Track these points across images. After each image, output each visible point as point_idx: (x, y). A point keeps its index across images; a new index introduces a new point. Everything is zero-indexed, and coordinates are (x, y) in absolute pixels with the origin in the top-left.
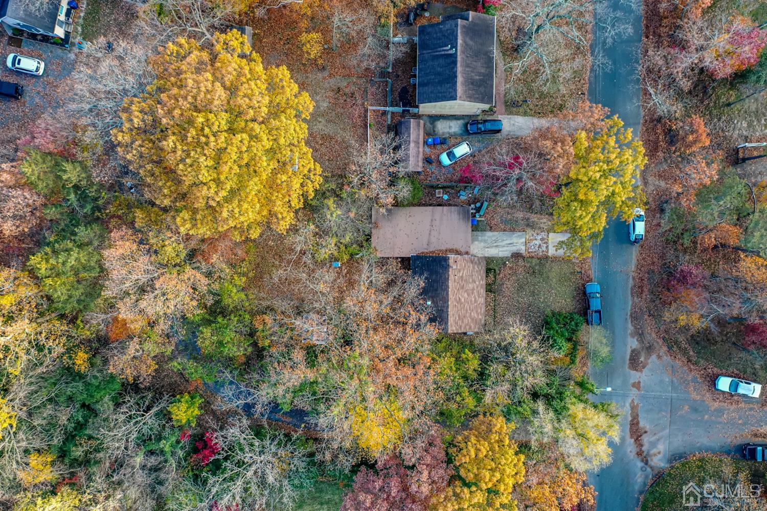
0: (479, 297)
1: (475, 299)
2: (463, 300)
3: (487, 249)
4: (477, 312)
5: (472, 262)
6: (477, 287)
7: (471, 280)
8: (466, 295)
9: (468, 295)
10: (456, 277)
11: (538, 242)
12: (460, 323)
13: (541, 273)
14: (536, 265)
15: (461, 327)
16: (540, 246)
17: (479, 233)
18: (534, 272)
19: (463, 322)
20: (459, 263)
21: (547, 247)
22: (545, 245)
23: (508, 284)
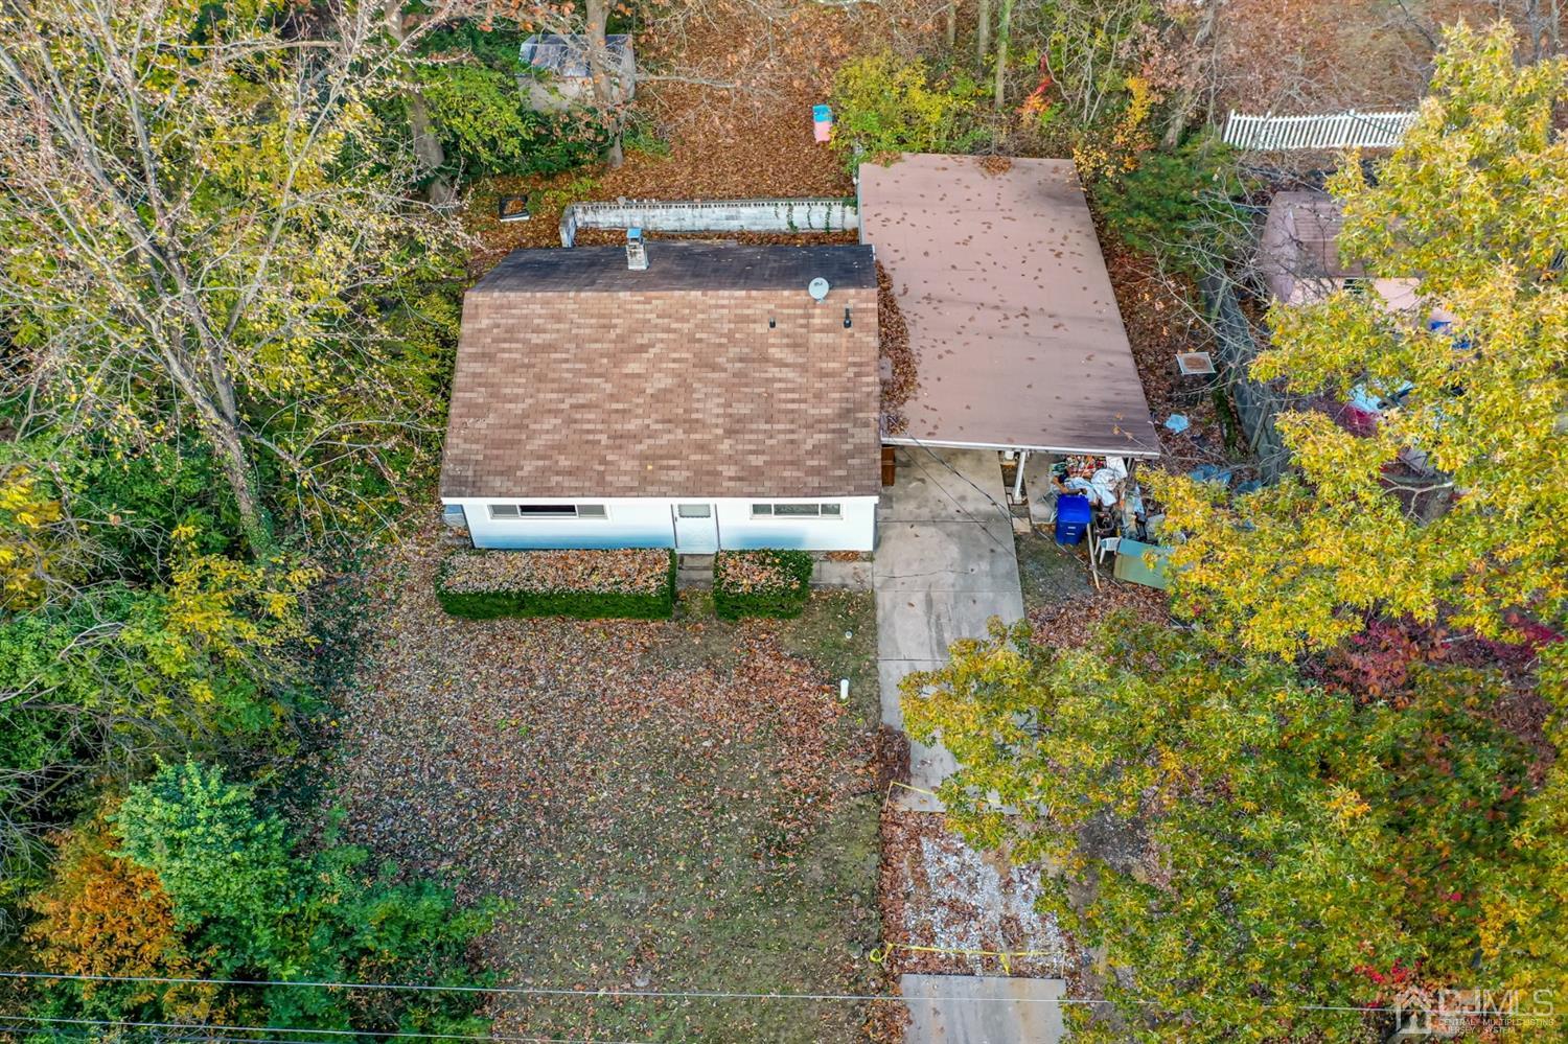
0: (644, 458)
1: (635, 437)
2: (633, 367)
3: (918, 598)
4: (561, 448)
5: (846, 414)
6: (702, 447)
7: (744, 409)
8: (663, 381)
9: (660, 397)
10: (762, 328)
11: (987, 896)
12: (514, 353)
13: (771, 895)
14: (831, 862)
15: (486, 357)
16: (962, 913)
17: (1009, 563)
18: (783, 847)
19: (512, 368)
20: (841, 339)
21: (960, 966)
22: (972, 952)
23: (712, 697)
